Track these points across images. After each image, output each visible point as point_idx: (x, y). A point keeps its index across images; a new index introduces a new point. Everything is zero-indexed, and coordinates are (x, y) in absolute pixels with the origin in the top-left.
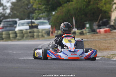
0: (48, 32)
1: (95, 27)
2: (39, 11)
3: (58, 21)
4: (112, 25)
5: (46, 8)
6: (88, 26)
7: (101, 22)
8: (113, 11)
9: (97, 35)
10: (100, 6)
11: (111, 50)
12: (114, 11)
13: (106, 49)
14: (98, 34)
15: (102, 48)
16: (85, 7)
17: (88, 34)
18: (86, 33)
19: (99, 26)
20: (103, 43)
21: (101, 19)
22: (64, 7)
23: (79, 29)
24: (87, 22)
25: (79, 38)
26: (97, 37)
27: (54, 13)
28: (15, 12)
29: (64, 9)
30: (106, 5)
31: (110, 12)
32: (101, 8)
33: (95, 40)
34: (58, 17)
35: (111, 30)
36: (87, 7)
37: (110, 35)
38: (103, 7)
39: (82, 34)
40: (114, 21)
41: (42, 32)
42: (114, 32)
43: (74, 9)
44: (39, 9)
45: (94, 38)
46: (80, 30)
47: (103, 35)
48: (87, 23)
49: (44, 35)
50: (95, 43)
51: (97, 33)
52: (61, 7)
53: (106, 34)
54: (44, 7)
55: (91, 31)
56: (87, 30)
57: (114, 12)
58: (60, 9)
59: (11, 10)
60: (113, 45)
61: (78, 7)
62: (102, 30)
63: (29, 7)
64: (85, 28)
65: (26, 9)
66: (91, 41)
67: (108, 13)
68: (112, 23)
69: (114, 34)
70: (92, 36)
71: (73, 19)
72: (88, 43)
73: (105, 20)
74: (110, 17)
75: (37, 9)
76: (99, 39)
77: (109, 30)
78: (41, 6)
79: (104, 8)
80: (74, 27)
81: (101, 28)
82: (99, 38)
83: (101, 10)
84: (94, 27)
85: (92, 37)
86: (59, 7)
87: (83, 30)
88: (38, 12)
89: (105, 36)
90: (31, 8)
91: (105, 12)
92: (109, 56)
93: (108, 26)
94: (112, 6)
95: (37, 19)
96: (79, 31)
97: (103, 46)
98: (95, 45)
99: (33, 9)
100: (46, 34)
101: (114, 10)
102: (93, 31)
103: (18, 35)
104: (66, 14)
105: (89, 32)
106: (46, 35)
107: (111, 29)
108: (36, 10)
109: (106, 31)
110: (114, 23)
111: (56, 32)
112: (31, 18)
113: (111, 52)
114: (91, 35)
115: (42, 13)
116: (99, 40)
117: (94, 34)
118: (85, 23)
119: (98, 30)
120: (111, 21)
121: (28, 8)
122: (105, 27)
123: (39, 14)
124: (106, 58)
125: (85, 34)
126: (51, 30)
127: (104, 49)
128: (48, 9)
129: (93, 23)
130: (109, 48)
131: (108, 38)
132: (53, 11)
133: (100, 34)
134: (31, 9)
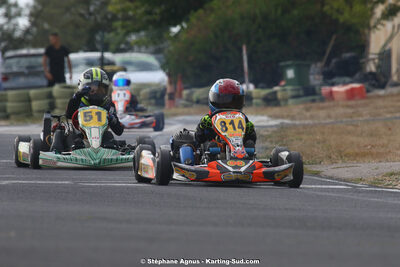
0: (158, 95)
1: (315, 79)
2: (128, 23)
3: (191, 58)
4: (371, 73)
5: (149, 13)
6: (290, 74)
7: (334, 61)
8: (375, 27)
9: (321, 105)
10: (332, 8)
11: (379, 156)
12: (379, 27)
13: (364, 155)
14: (326, 104)
15: (349, 151)
16: (279, 12)
17: (291, 101)
18: (286, 100)
19: (329, 77)
20: (349, 133)
21: (335, 52)
22: (212, 10)
23: (261, 85)
24: (289, 63)
25: (263, 115)
26: (322, 113)
28: (46, 26)
29: (212, 18)
30: (351, 7)
31: (366, 31)
32: (334, 17)
33: (316, 121)
34: (192, 44)
35: (368, 91)
37: (366, 105)
38: (342, 13)
39: (271, 101)
40: (377, 61)
42: (379, 97)
43: (242, 18)
44: (126, 18)
45: (312, 117)
47: (343, 106)
48: (288, 67)
50: (323, 133)
51: (323, 100)
52: (201, 11)
53: (352, 103)
54: (143, 10)
55: (301, 93)
56: (289, 88)
57: (378, 29)
58: (199, 19)
59: (33, 19)
60: (385, 141)
62: (339, 90)
63: (92, 8)
64: (283, 83)
65: (82, 15)
66: (305, 126)
67: (357, 32)
68: (371, 67)
69: (380, 103)
70: (307, 110)
71: (241, 51)
72: (299, 134)
73: (347, 55)
74: (363, 47)
75: (120, 16)
76: (328, 121)
77: (361, 88)
78: (137, 7)
79: (345, 17)
80: (247, 79)
81: (333, 84)
82: (329, 117)
83: (337, 20)
84: (311, 77)
85: (308, 114)
86: (196, 10)
87: (276, 88)
88: (123, 27)
89: (350, 111)
90: (98, 11)
91: (349, 29)
92: (380, 177)
93: (357, 76)
94: (372, 9)
95: (118, 50)
96: (264, 92)
97: (353, 143)
98: (324, 142)
99: (105, 17)
100: (153, 101)
101: (378, 22)
102: (308, 92)
103: (59, 102)
104: (216, 36)
105: (294, 97)
106: (150, 104)
107: (366, 85)
108: (114, 18)
109: (351, 94)
110: (378, 67)
111: (185, 92)
112: (99, 46)
113: (385, 166)
114: (302, 106)
115: (137, 31)
116: (332, 123)
117: (313, 101)
118: (282, 64)
119: (325, 90)
120: (368, 60)
121: (90, 14)
122: (347, 79)
123: (128, 33)
124: (370, 186)
125: (282, 103)
126: (169, 89)
127: (357, 154)
128: (157, 18)
129: (309, 66)
130: (374, 150)
131: (361, 115)
132: (174, 25)
133: (331, 104)
134: (99, 18)
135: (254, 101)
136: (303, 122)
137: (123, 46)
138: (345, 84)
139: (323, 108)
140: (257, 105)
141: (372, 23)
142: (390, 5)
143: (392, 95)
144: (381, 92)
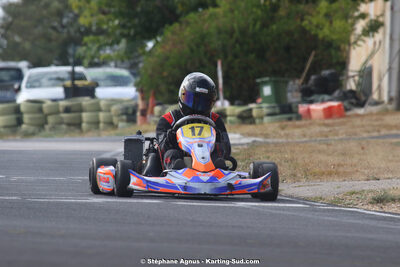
0: (130, 111)
1: (293, 97)
2: (101, 38)
3: (165, 74)
4: (351, 91)
5: (123, 26)
6: (267, 91)
7: (313, 77)
8: (355, 43)
9: (298, 123)
10: (311, 23)
11: (345, 176)
12: (360, 43)
13: (330, 174)
14: (303, 122)
15: (317, 170)
16: (258, 26)
17: (266, 119)
18: (261, 118)
19: (308, 95)
20: (320, 152)
21: (314, 69)
22: (188, 23)
23: (237, 102)
24: (267, 79)
25: (235, 133)
26: (297, 132)
27: (150, 45)
28: (17, 39)
29: (187, 32)
30: (331, 22)
31: (347, 47)
32: (313, 32)
33: (290, 140)
34: (167, 58)
35: (347, 110)
36: (265, 26)
37: (343, 124)
38: (321, 29)
39: (246, 118)
40: (357, 78)
41: (109, 111)
42: (358, 116)
43: (219, 32)
44: (100, 32)
45: (287, 135)
46: (239, 105)
47: (320, 125)
48: (265, 83)
49: (115, 120)
50: (292, 152)
51: (299, 117)
52: (176, 25)
53: (329, 121)
54: (117, 22)
55: (277, 110)
56: (265, 105)
57: (359, 46)
58: (174, 33)
60: (355, 161)
61: (235, 25)
62: (317, 108)
63: (65, 21)
64: (260, 100)
65: (54, 28)
66: (276, 144)
67: (338, 49)
68: (351, 85)
69: (358, 122)
70: (283, 128)
71: (216, 66)
72: (267, 152)
73: (326, 73)
74: (343, 65)
75: (94, 28)
76: (305, 139)
77: (339, 106)
78: (109, 20)
79: (325, 32)
80: (221, 96)
81: (311, 102)
82: (304, 136)
83: (316, 36)
84: (289, 95)
85: (282, 133)
86: (171, 23)
87: (252, 106)
88: (93, 42)
89: (326, 129)
90: (71, 24)
91: (329, 45)
92: (340, 196)
93: (336, 93)
94: (353, 24)
95: (93, 65)
96: (238, 110)
97: (320, 162)
98: (292, 160)
99: (79, 30)
100: (124, 117)
101: (359, 38)
102: (286, 110)
103: (26, 118)
104: (192, 51)
105: (269, 115)
106: (122, 121)
107: (346, 103)
108: (88, 31)
109: (329, 113)
110: (358, 84)
111: (157, 109)
112: (71, 60)
113: (347, 186)
114: (277, 124)
115: (111, 45)
116: (306, 142)
117: (290, 119)
118: (258, 80)
119: (302, 108)
120: (348, 77)
121: (63, 27)
122: (326, 97)
123: (99, 48)
124: (329, 205)
125: (257, 121)
126: (141, 105)
127: (323, 173)
128: (132, 32)
129: (287, 83)
130: (341, 169)
131: (337, 135)
132: (149, 39)
133: (308, 122)
134: (72, 30)
135: (229, 118)
136: (276, 140)
137: (96, 60)
138: (323, 101)
139: (299, 127)
140: (231, 122)
141: (353, 39)
142: (371, 21)
143: (371, 114)
144: (361, 111)
